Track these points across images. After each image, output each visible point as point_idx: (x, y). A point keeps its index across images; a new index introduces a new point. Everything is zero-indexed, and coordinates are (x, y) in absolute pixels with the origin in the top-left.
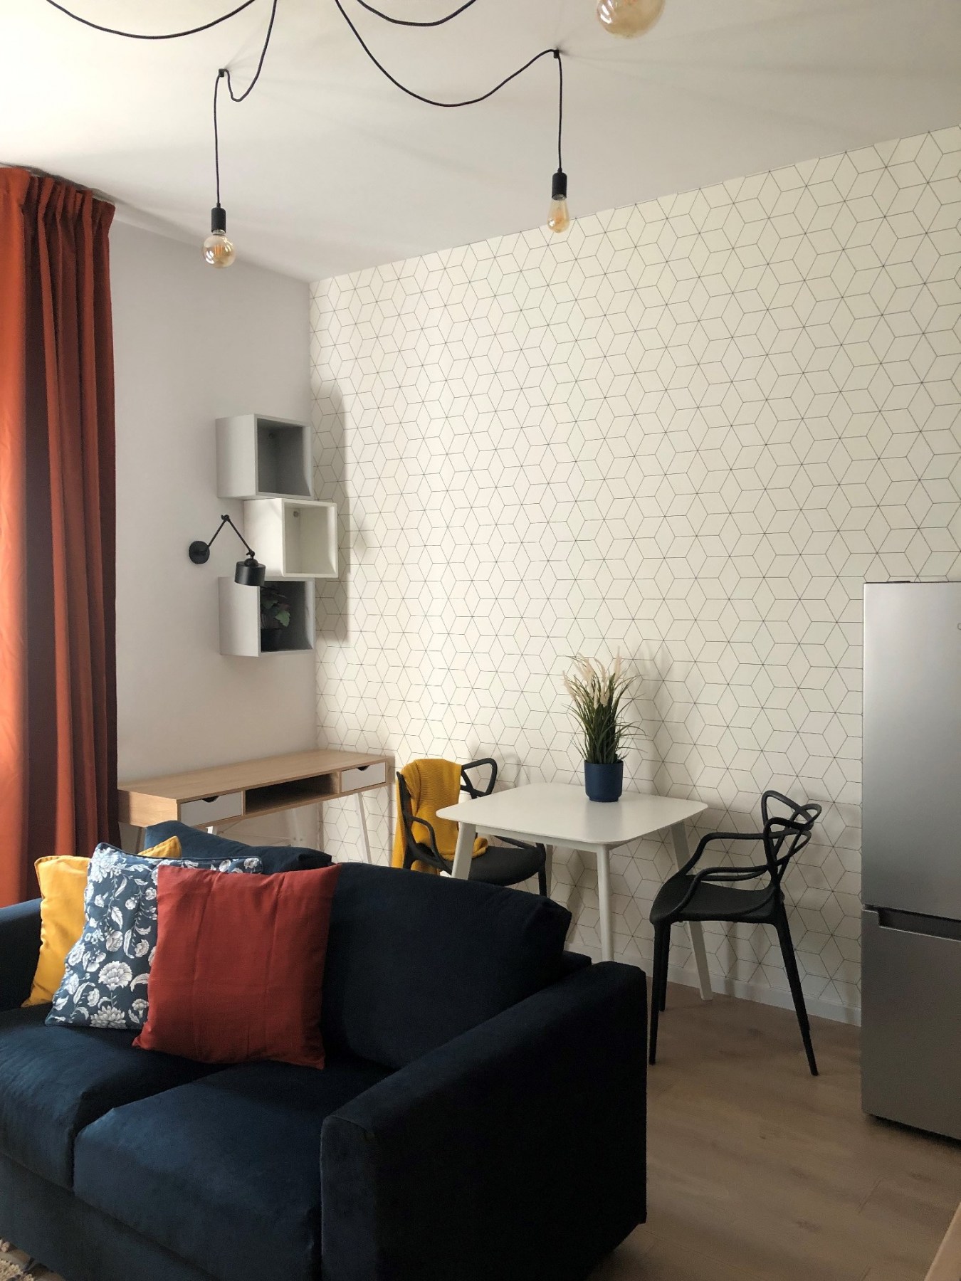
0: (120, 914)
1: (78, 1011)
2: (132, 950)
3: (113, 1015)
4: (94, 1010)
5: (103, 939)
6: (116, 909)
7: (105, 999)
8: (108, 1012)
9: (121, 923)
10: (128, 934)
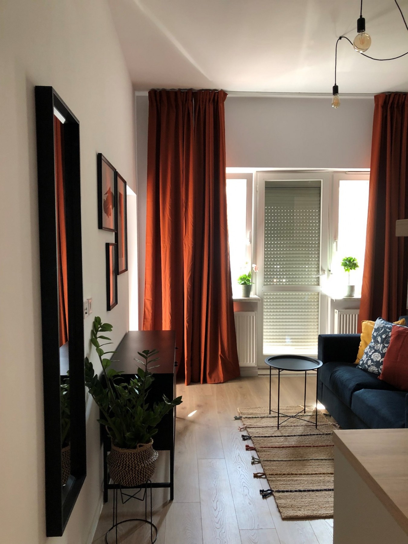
0: (380, 339)
1: (365, 366)
2: (382, 350)
3: (374, 369)
4: (369, 366)
5: (374, 346)
6: (379, 337)
7: (372, 363)
8: (373, 367)
9: (380, 341)
10: (382, 345)
